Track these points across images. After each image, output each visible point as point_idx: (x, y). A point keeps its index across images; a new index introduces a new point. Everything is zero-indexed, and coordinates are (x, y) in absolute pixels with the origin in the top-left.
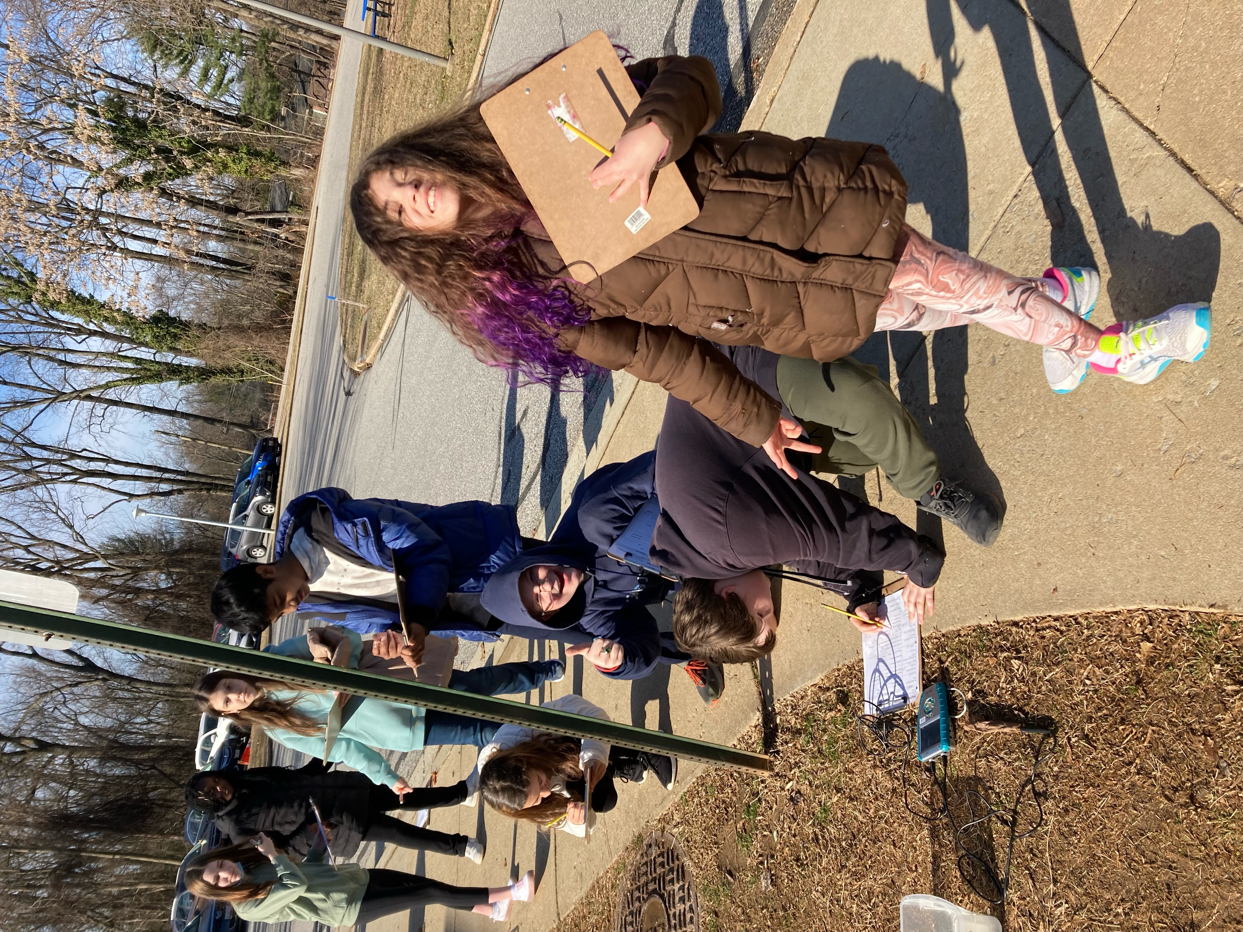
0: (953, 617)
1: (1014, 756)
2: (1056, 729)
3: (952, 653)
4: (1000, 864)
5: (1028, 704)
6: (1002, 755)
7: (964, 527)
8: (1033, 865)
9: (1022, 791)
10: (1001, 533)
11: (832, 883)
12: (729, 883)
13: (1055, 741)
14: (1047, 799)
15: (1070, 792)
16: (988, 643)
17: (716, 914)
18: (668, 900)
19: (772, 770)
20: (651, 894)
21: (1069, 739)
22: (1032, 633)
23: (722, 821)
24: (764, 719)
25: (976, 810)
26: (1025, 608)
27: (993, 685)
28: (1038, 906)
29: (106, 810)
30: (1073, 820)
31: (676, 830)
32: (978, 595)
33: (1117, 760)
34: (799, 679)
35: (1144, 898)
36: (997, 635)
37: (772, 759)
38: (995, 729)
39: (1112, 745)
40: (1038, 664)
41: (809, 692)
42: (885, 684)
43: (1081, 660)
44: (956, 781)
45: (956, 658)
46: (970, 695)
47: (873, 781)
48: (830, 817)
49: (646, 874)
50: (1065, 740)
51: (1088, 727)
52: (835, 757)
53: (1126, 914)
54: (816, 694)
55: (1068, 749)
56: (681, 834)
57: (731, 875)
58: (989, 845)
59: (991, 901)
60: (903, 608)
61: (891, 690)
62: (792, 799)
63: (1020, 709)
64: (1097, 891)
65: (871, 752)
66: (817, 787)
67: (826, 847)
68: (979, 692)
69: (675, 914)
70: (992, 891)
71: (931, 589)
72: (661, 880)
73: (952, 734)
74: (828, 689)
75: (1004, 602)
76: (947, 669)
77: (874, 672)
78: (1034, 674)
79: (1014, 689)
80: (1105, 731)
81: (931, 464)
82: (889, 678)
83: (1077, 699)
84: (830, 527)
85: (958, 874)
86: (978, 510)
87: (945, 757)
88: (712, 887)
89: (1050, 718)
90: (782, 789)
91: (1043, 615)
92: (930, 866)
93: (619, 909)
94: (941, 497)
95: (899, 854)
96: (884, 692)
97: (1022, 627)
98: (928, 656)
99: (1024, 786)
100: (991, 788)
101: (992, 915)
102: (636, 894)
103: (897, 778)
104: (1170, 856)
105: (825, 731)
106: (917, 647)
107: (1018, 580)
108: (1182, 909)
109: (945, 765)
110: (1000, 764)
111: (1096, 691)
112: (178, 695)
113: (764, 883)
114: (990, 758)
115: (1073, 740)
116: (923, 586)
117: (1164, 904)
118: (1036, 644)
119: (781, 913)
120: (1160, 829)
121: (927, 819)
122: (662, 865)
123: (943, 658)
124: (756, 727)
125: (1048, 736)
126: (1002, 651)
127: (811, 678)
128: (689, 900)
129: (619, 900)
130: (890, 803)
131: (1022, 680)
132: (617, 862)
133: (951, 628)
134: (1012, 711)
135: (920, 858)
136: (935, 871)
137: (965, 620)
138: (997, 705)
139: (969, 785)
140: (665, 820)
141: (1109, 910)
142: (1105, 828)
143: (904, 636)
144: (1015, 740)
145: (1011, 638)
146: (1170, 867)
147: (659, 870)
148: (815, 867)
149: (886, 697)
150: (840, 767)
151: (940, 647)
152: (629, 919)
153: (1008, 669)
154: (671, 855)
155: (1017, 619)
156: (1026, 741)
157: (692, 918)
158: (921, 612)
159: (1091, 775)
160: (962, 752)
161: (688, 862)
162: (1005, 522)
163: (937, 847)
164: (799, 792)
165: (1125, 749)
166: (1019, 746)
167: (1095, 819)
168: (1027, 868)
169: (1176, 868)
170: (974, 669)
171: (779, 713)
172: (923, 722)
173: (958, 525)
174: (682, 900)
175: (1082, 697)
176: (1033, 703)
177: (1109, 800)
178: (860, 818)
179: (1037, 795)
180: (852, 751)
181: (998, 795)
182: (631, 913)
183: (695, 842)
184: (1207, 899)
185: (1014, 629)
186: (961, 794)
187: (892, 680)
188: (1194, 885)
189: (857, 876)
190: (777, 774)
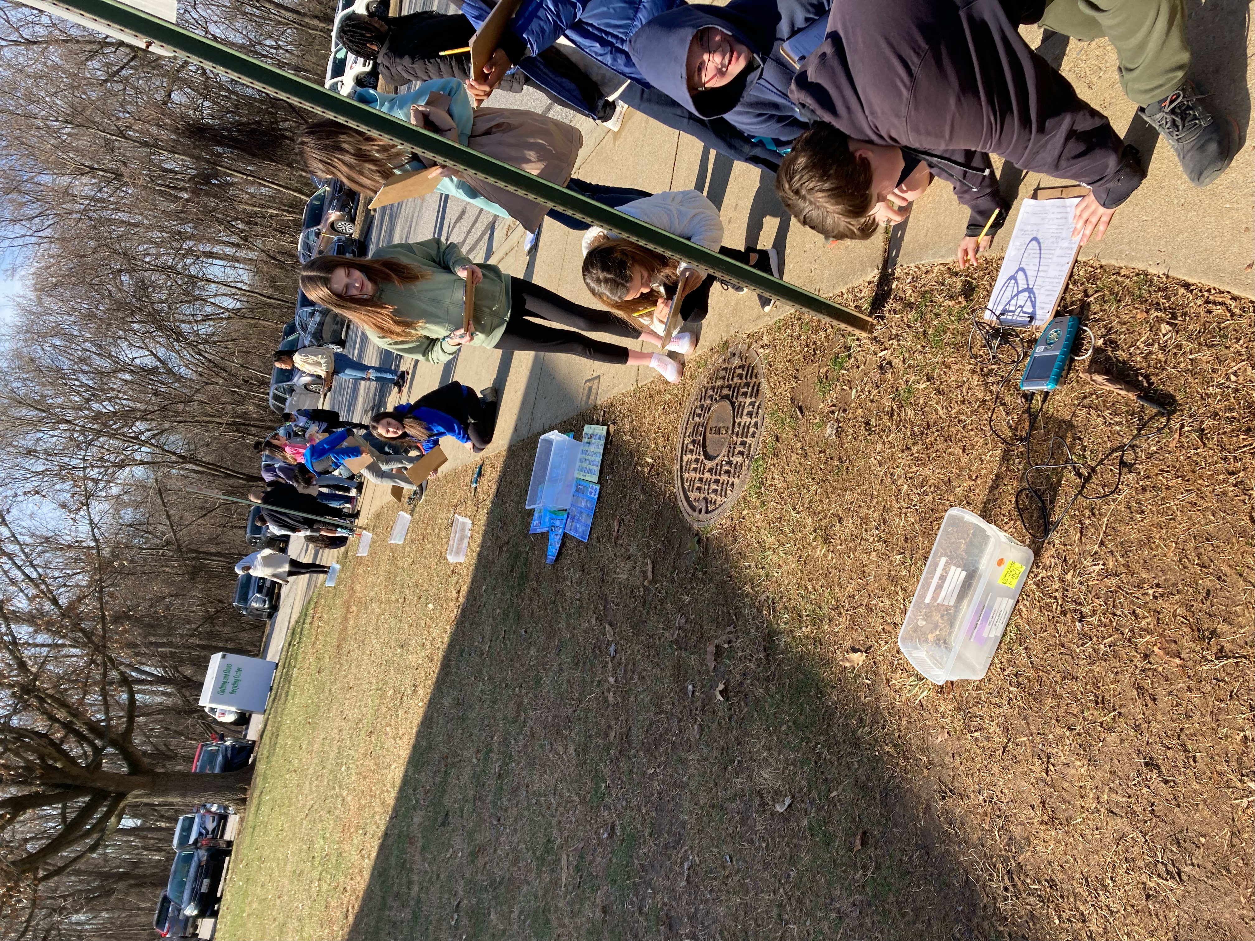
0: (1121, 252)
1: (1117, 419)
2: (1174, 412)
3: (1101, 290)
4: (1057, 508)
5: (1157, 375)
6: (1106, 413)
7: (1183, 155)
8: (1087, 522)
9: (1110, 454)
10: (1223, 176)
11: (892, 458)
12: (797, 418)
13: (1168, 421)
14: (1130, 472)
15: (1157, 475)
16: (1146, 295)
17: (777, 439)
18: (737, 410)
19: (872, 332)
20: (723, 397)
21: (1182, 426)
22: (1200, 302)
23: (808, 360)
24: (880, 278)
25: (1056, 451)
26: (1205, 273)
27: (1130, 341)
28: (1076, 557)
29: (238, 131)
30: (1147, 500)
31: (761, 350)
32: (1161, 237)
33: (1221, 465)
34: (930, 252)
35: (1178, 592)
36: (1159, 289)
37: (875, 322)
38: (1110, 387)
39: (1223, 449)
40: (1189, 338)
41: (936, 269)
42: (1017, 295)
43: (1238, 353)
44: (1049, 419)
45: (1104, 296)
46: (1100, 342)
47: (967, 385)
48: (912, 400)
49: (723, 378)
50: (1178, 425)
51: (1208, 423)
52: (938, 346)
53: (1155, 597)
54: (942, 274)
55: (1176, 436)
56: (767, 356)
57: (801, 412)
58: (1054, 488)
59: (1033, 536)
60: (1070, 219)
61: (1021, 303)
62: (881, 367)
63: (1147, 377)
64: (1137, 567)
65: (975, 357)
66: (909, 367)
67: (898, 425)
68: (1112, 342)
69: (740, 424)
70: (1039, 527)
71: (1110, 211)
72: (735, 389)
73: (1064, 373)
74: (956, 274)
75: (1186, 257)
76: (1089, 304)
77: (1011, 278)
78: (1179, 346)
79: (1151, 353)
80: (1224, 433)
81: (1180, 68)
82: (1024, 291)
83: (1211, 390)
84: (1025, 122)
85: (1014, 500)
86: (1208, 141)
87: (1047, 393)
88: (780, 414)
89: (1172, 397)
90: (875, 354)
91: (1222, 289)
92: (990, 482)
93: (692, 398)
94: (1173, 112)
95: (965, 460)
96: (1013, 302)
97: (1191, 291)
98: (1075, 283)
99: (1113, 451)
100: (1080, 439)
101: (1029, 546)
102: (710, 392)
103: (991, 392)
104: (1225, 568)
105: (937, 315)
106: (1067, 269)
107: (1214, 238)
108: (1210, 616)
109: (1044, 401)
110: (1100, 421)
111: (1237, 390)
112: (307, 26)
113: (829, 431)
114: (1092, 411)
115: (1186, 429)
116: (1104, 205)
117: (1195, 604)
118: (1198, 316)
119: (836, 463)
120: (1228, 542)
121: (1004, 441)
122: (740, 376)
123: (1090, 292)
124: (870, 283)
125: (1163, 415)
126: (1157, 310)
127: (943, 257)
128: (756, 417)
129: (694, 391)
130: (974, 412)
131: (1163, 348)
132: (700, 356)
133: (1113, 262)
134: (1137, 375)
135: (983, 472)
136: (992, 488)
137: (1132, 259)
138: (1124, 363)
139: (1060, 427)
140: (754, 337)
141: (1139, 587)
142: (1174, 519)
143: (1058, 252)
144: (1126, 404)
145: (1173, 299)
146: (1219, 578)
147: (736, 380)
148: (881, 437)
149: (1012, 308)
150: (939, 358)
151: (1092, 278)
152: (699, 411)
153: (1154, 330)
154: (750, 371)
155: (1190, 280)
156: (1137, 410)
157: (754, 433)
158: (1088, 232)
159: (1187, 468)
160: (1067, 394)
161: (764, 384)
162: (1233, 164)
163: (1004, 469)
164: (890, 363)
165: (1235, 458)
166: (1127, 412)
167: (1168, 508)
168: (1081, 522)
169: (1224, 581)
170: (1118, 317)
171: (898, 279)
172: (1039, 350)
173: (1176, 150)
174: (750, 414)
175: (1218, 391)
176: (1163, 375)
177: (1192, 497)
178: (941, 412)
179: (1123, 463)
180: (958, 348)
181: (1084, 449)
182: (702, 407)
183: (777, 369)
184: (1240, 619)
185: (1182, 291)
186: (1048, 432)
187: (1026, 294)
188: (1234, 602)
189: (918, 462)
190: (875, 338)
